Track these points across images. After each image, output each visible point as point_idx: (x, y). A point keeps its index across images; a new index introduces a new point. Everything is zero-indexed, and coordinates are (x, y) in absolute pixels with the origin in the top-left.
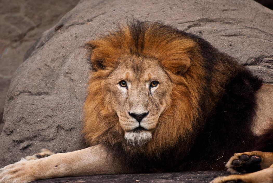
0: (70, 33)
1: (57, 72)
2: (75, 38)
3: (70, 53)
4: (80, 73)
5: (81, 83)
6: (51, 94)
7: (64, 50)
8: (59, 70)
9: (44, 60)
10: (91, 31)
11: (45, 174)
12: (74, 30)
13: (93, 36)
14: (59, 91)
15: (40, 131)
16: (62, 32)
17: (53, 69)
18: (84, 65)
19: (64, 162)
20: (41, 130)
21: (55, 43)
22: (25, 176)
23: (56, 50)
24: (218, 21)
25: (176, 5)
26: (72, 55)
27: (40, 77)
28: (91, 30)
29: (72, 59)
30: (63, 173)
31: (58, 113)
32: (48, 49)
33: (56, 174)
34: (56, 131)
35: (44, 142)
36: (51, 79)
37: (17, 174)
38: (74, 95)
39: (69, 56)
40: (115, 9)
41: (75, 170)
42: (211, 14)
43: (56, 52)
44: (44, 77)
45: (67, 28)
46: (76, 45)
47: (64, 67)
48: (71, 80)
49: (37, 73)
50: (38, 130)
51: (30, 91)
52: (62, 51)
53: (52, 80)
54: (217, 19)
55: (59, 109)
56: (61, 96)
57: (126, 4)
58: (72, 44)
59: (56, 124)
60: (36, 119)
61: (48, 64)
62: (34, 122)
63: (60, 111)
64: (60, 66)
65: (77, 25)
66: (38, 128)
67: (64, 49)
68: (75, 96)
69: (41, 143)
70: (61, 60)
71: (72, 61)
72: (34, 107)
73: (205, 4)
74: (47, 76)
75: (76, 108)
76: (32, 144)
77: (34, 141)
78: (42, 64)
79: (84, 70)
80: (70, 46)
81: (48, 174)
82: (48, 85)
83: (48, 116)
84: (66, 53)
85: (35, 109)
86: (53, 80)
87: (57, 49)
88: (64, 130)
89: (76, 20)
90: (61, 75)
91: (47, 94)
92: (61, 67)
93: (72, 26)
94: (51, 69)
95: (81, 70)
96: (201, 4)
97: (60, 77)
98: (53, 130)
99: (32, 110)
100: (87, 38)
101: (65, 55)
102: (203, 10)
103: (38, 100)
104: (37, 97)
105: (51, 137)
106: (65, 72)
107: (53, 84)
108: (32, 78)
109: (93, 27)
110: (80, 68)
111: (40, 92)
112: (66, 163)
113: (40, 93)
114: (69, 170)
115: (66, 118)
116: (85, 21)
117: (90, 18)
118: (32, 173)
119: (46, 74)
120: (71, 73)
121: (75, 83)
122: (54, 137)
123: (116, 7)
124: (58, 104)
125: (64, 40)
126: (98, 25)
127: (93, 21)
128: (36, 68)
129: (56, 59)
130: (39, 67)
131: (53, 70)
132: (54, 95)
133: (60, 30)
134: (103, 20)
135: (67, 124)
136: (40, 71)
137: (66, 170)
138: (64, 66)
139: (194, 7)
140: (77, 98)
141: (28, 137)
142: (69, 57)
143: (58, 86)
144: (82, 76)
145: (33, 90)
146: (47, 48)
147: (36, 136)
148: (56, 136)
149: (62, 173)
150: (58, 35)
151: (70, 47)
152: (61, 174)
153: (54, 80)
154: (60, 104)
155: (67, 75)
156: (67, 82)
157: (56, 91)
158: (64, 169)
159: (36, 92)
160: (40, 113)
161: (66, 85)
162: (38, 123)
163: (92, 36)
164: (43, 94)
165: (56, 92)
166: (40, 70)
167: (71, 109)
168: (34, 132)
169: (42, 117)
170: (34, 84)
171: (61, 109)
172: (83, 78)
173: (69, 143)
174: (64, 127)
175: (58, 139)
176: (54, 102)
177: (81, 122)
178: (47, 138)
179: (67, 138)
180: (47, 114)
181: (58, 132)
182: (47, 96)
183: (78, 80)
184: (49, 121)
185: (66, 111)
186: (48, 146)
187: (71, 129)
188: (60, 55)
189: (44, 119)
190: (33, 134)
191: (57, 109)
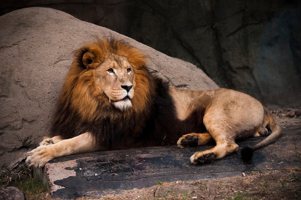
0: (7, 53)
1: (8, 81)
2: (13, 57)
3: (14, 68)
4: (28, 82)
5: (30, 88)
6: (9, 96)
7: (9, 65)
8: (10, 80)
11: (60, 155)
12: (8, 51)
13: (27, 56)
14: (15, 95)
17: (4, 79)
18: (29, 76)
19: (70, 146)
20: (10, 122)
25: (75, 33)
26: (16, 69)
29: (17, 72)
31: (20, 110)
33: (66, 154)
35: (13, 130)
36: (5, 86)
37: (43, 155)
38: (28, 97)
39: (14, 70)
41: (76, 151)
43: (3, 67)
46: (16, 62)
48: (22, 87)
50: (8, 122)
55: (20, 107)
56: (18, 98)
58: (13, 61)
59: (21, 118)
60: (4, 115)
62: (2, 117)
64: (9, 77)
65: (7, 48)
66: (8, 121)
69: (10, 131)
70: (8, 73)
75: (32, 106)
76: (3, 132)
77: (5, 130)
79: (30, 79)
82: (4, 90)
83: (13, 112)
88: (27, 122)
89: (3, 44)
90: (12, 83)
91: (6, 96)
95: (28, 79)
97: (12, 85)
98: (19, 122)
100: (23, 57)
101: (11, 69)
105: (19, 127)
106: (16, 81)
110: (26, 78)
114: (73, 151)
115: (27, 114)
116: (11, 44)
117: (14, 43)
120: (20, 82)
121: (25, 89)
122: (21, 127)
124: (18, 104)
125: (5, 59)
126: (26, 48)
127: (19, 45)
129: (5, 72)
132: (12, 97)
135: (29, 117)
138: (12, 77)
140: (30, 99)
143: (12, 91)
144: (29, 84)
147: (6, 127)
148: (22, 126)
152: (68, 154)
153: (7, 86)
154: (20, 103)
155: (17, 83)
156: (18, 88)
158: (70, 151)
160: (6, 110)
162: (6, 117)
164: (2, 97)
165: (12, 95)
167: (28, 107)
168: (4, 124)
171: (21, 107)
172: (31, 85)
173: (33, 131)
174: (27, 120)
175: (24, 128)
176: (14, 102)
177: (39, 116)
178: (15, 128)
179: (31, 127)
180: (12, 111)
181: (23, 123)
182: (6, 98)
183: (27, 87)
184: (14, 116)
185: (26, 109)
186: (18, 134)
187: (33, 121)
188: (8, 69)
189: (10, 114)
190: (4, 125)
191: (19, 107)
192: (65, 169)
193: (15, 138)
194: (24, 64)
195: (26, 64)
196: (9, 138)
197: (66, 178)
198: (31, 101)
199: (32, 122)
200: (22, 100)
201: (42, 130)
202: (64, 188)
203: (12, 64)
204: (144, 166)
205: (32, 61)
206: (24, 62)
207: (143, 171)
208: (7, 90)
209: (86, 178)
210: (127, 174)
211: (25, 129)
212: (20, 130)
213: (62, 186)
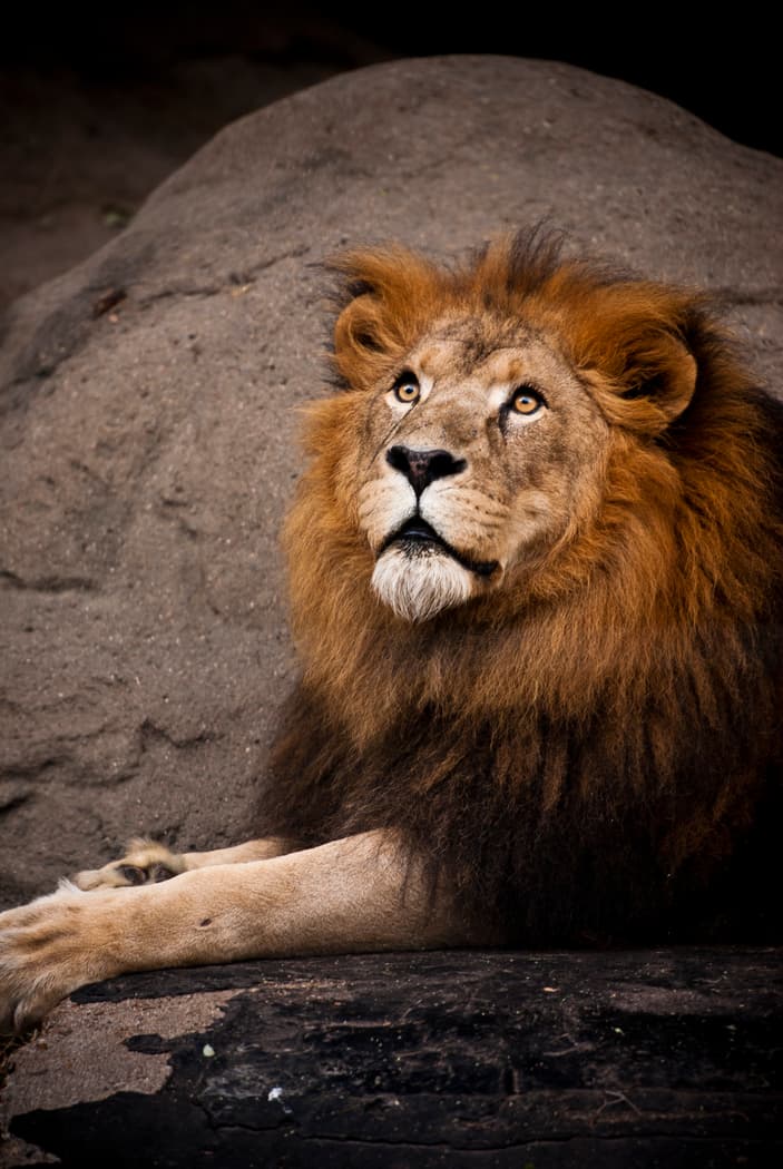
0: (167, 330)
1: (124, 495)
2: (191, 355)
3: (177, 418)
4: (226, 507)
5: (232, 546)
6: (104, 587)
7: (149, 404)
8: (134, 487)
9: (66, 441)
10: (256, 330)
11: (162, 953)
12: (181, 318)
13: (268, 350)
14: (141, 579)
15: (69, 745)
16: (127, 324)
17: (106, 481)
18: (241, 471)
19: (238, 906)
20: (72, 740)
21: (107, 371)
22: (83, 957)
23: (115, 406)
24: (770, 302)
25: (601, 228)
26: (185, 427)
27: (55, 515)
28: (257, 324)
29: (184, 443)
30: (230, 950)
31: (141, 670)
32: (78, 397)
33: (204, 952)
34: (138, 747)
35: (83, 786)
36: (101, 523)
37: (48, 950)
38: (205, 597)
39: (171, 431)
40: (346, 236)
41: (277, 936)
42: (743, 271)
43: (115, 412)
44: (70, 516)
45: (146, 305)
46: (198, 384)
47: (155, 477)
48: (188, 535)
49: (41, 496)
50: (61, 739)
51: (11, 569)
52: (143, 408)
53: (104, 530)
54: (765, 292)
55: (143, 654)
56: (150, 599)
57: (387, 218)
58: (179, 380)
59: (137, 719)
60: (49, 693)
61: (87, 462)
62: (39, 703)
63: (149, 663)
64: (138, 471)
65: (188, 298)
66: (59, 732)
67: (148, 398)
68: (208, 602)
69: (72, 791)
70: (136, 448)
71: (188, 453)
72: (35, 639)
73: (717, 227)
74: (81, 514)
75: (217, 654)
76: (32, 794)
77: (43, 781)
78: (59, 460)
79: (241, 493)
80: (174, 391)
81: (171, 952)
82: (88, 549)
83: (99, 681)
84: (157, 419)
85: (43, 650)
86: (110, 531)
87: (117, 400)
88: (170, 744)
89: (181, 276)
90: (143, 511)
91: (87, 586)
92: (140, 474)
93: (165, 301)
94: (97, 484)
95: (229, 492)
96: (699, 229)
97: (140, 518)
98: (122, 742)
99: (29, 651)
100: (243, 357)
101: (156, 427)
102: (709, 254)
103: (49, 610)
104: (46, 598)
105: (116, 767)
106: (162, 498)
107: (112, 546)
108: (18, 514)
109: (266, 312)
110: (223, 485)
111: (56, 578)
112: (245, 908)
113: (58, 582)
114: (254, 938)
115: (178, 695)
116: (219, 279)
117: (240, 268)
118: (110, 949)
119: (78, 503)
120: (185, 505)
121: (205, 547)
122: (129, 772)
123: (350, 227)
124: (138, 634)
125: (144, 363)
126: (282, 303)
127: (257, 283)
128: (35, 477)
129: (117, 440)
130: (47, 474)
131: (108, 487)
132: (119, 593)
133: (117, 312)
134: (303, 285)
135: (181, 718)
136: (53, 490)
137: (242, 936)
138: (153, 472)
139: (672, 243)
140: (217, 612)
141: (16, 765)
142: (172, 436)
143: (134, 554)
144: (232, 518)
145: (24, 566)
146: (75, 394)
147: (49, 763)
148: (136, 765)
149: (225, 949)
150: (112, 337)
151: (175, 393)
152: (222, 955)
153: (112, 527)
154: (148, 632)
155: (169, 510)
156: (169, 540)
157: (124, 577)
158: (235, 933)
159: (38, 578)
160: (65, 666)
161: (167, 554)
162: (58, 707)
163: (263, 350)
164: (69, 587)
165: (125, 580)
166: (51, 487)
167: (193, 658)
168: (42, 747)
169: (75, 685)
170: (27, 543)
171: (153, 653)
172: (241, 527)
173: (191, 797)
174: (168, 732)
175: (146, 779)
176: (120, 624)
177: (239, 711)
178: (96, 771)
179: (183, 776)
180: (94, 675)
181: (144, 749)
182: (87, 596)
183: (217, 536)
184: (103, 703)
185: (177, 665)
186: (105, 809)
187: (201, 739)
188: (136, 426)
189: (85, 692)
190: (38, 753)
191: (138, 652)
192: (124, 1043)
193: (88, 835)
194: (233, 400)
195: (248, 398)
196: (57, 831)
197: (94, 1099)
198: (218, 622)
199: (193, 744)
200: (169, 614)
201: (243, 797)
202: (52, 1158)
203: (170, 396)
204: (593, 1066)
205: (284, 383)
206: (241, 389)
207: (570, 1093)
208: (106, 546)
209: (207, 1113)
210: (462, 1107)
211: (149, 784)
212: (120, 787)
213: (46, 1149)
